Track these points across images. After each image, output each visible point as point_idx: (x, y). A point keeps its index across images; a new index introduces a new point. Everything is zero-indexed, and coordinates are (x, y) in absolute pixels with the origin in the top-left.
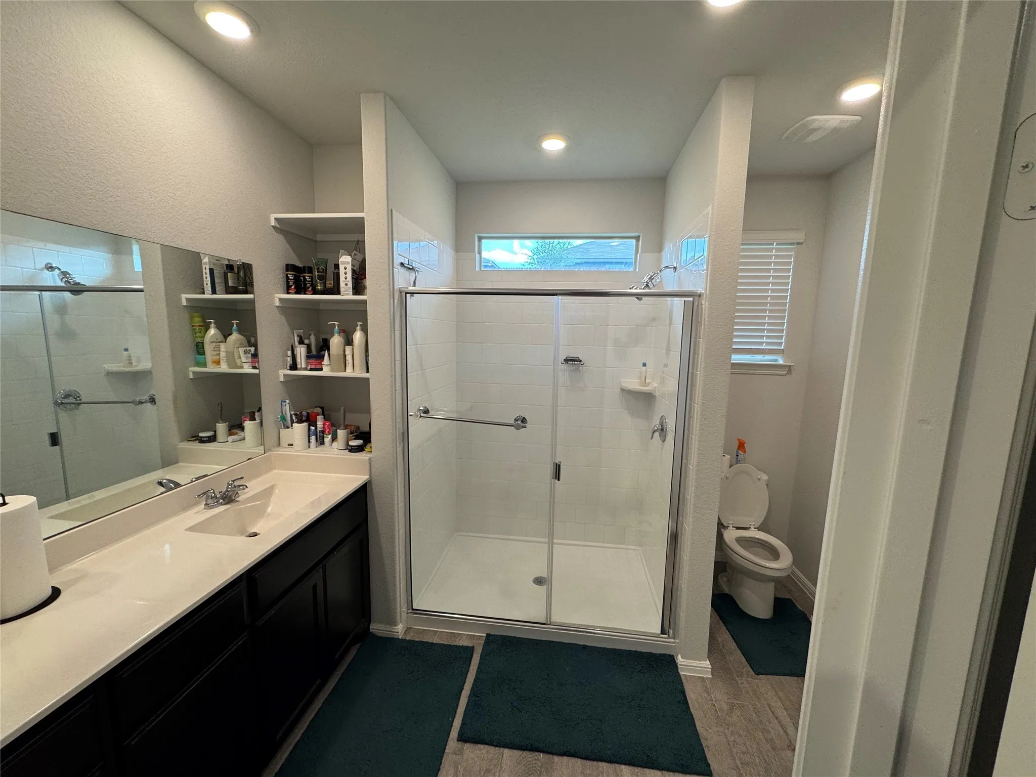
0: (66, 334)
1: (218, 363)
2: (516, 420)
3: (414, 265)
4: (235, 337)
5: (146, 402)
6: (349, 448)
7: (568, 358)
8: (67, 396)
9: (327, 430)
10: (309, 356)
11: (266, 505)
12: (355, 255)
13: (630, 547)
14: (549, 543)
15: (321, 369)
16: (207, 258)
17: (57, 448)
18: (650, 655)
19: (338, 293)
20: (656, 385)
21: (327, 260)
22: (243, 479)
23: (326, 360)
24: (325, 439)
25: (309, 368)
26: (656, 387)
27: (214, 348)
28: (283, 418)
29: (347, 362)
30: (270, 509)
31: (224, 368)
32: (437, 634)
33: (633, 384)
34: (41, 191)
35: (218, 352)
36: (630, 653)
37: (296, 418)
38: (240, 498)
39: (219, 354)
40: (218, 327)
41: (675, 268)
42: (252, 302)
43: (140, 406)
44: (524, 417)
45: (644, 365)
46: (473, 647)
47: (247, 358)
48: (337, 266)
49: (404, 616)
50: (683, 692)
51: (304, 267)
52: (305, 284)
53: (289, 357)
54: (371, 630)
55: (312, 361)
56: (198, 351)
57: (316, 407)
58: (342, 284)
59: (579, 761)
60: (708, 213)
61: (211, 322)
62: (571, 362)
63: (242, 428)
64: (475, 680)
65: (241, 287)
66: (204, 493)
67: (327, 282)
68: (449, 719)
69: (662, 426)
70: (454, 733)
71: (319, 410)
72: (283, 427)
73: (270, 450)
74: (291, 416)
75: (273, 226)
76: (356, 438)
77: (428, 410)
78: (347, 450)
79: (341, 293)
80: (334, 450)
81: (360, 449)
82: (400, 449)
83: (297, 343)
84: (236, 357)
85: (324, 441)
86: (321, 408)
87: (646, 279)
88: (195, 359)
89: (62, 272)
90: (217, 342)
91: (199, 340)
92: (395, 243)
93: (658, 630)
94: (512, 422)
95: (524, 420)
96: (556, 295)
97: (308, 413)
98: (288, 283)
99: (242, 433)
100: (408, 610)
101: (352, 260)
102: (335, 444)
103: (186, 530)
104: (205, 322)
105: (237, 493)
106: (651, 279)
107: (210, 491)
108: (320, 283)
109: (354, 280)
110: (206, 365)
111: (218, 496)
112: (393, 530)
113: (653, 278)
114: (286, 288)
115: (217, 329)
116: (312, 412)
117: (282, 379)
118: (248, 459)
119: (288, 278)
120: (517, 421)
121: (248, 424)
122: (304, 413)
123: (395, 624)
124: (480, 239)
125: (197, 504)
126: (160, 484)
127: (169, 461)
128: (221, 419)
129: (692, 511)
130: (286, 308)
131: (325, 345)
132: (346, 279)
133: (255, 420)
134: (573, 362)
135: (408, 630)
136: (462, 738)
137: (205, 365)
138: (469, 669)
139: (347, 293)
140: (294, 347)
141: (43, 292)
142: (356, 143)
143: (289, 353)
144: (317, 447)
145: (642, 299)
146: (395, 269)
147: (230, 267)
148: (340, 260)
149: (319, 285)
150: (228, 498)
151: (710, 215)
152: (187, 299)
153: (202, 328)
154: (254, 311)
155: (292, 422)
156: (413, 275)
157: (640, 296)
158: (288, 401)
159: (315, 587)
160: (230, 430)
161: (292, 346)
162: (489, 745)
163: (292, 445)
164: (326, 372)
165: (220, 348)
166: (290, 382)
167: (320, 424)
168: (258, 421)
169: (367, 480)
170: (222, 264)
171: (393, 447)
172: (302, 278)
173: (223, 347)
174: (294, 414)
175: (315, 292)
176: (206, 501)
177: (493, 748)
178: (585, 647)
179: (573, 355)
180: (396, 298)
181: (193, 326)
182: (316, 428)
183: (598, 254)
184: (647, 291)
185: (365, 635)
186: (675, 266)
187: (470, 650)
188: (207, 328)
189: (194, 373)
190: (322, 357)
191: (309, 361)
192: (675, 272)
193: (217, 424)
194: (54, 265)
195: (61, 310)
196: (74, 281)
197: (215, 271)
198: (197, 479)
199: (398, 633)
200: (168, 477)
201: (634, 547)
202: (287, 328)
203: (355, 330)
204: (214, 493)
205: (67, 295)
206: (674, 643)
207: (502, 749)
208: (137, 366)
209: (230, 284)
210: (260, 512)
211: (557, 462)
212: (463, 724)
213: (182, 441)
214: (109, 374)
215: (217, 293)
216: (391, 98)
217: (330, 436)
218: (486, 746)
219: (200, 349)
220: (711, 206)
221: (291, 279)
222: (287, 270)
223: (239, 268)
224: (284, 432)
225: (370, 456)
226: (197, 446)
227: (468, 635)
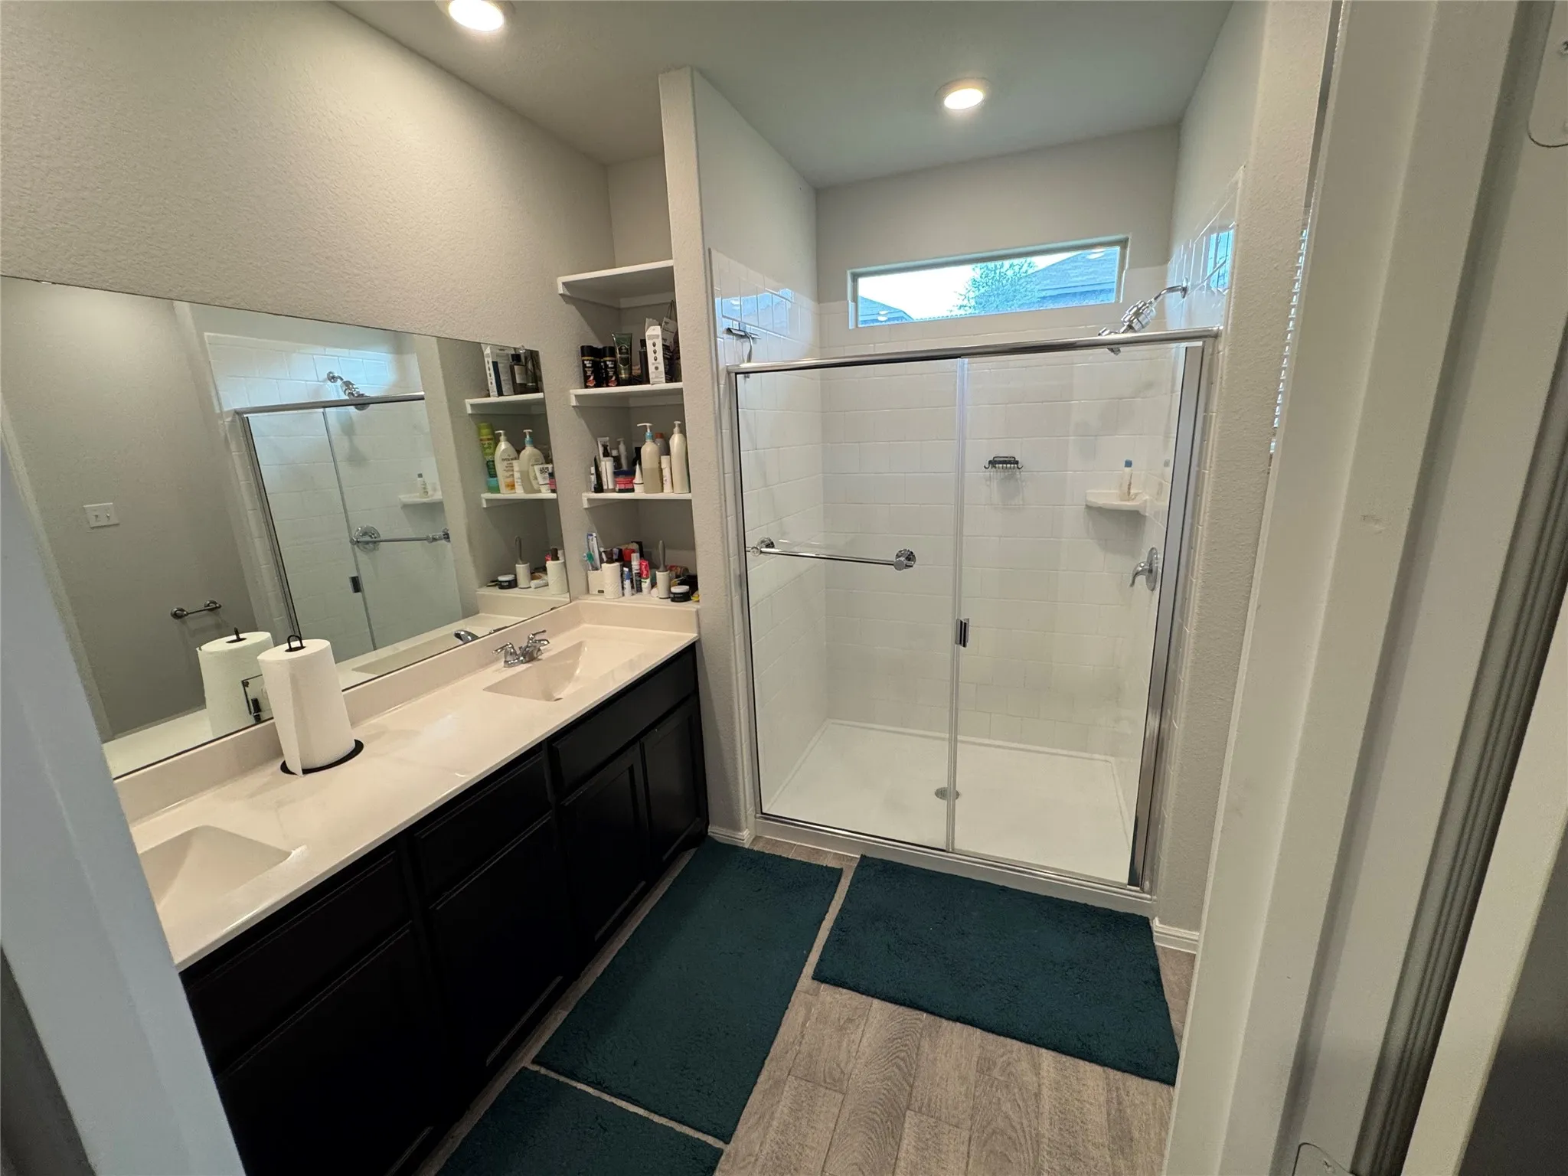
0: (356, 459)
1: (512, 486)
2: (898, 556)
3: (748, 331)
4: (529, 451)
5: (440, 539)
6: (672, 596)
7: (996, 459)
8: (365, 534)
9: (645, 573)
10: (618, 472)
11: (574, 666)
12: (666, 323)
13: (1097, 756)
14: (950, 740)
15: (632, 490)
16: (488, 348)
17: (359, 593)
18: (1110, 913)
19: (648, 382)
20: (1147, 497)
21: (631, 334)
22: (545, 634)
23: (638, 479)
24: (643, 584)
25: (617, 489)
26: (1146, 501)
27: (507, 467)
28: (590, 557)
29: (664, 479)
30: (578, 672)
31: (519, 493)
32: (795, 848)
33: (1108, 496)
34: (298, 285)
35: (511, 473)
36: (1074, 906)
37: (606, 556)
38: (543, 656)
39: (513, 475)
40: (508, 440)
41: (1185, 290)
42: (542, 403)
43: (434, 543)
44: (912, 553)
45: (1128, 464)
46: (841, 870)
47: (544, 478)
48: (643, 343)
49: (751, 819)
50: (1156, 971)
51: (604, 348)
52: (607, 373)
53: (592, 474)
54: (709, 834)
55: (621, 478)
56: (489, 472)
57: (632, 542)
58: (651, 369)
59: (979, 1032)
60: (1237, 183)
61: (500, 434)
62: (1001, 465)
63: (544, 570)
64: (840, 910)
65: (530, 384)
66: (502, 648)
67: (633, 367)
68: (803, 952)
69: (1151, 564)
70: (809, 969)
71: (635, 546)
72: (590, 568)
73: (577, 598)
74: (600, 555)
75: (561, 295)
76: (681, 583)
77: (772, 543)
78: (669, 600)
79: (651, 380)
80: (654, 598)
81: (685, 597)
82: (736, 599)
83: (601, 456)
84: (532, 478)
85: (641, 588)
86: (637, 543)
87: (1127, 316)
88: (487, 483)
89: (344, 383)
90: (509, 460)
91: (489, 458)
92: (717, 300)
93: (1124, 878)
94: (893, 558)
95: (910, 557)
96: (960, 357)
97: (620, 551)
98: (585, 372)
99: (545, 577)
100: (756, 813)
101: (662, 332)
102: (654, 590)
103: (484, 690)
104: (493, 434)
105: (539, 650)
106: (1137, 314)
107: (507, 645)
108: (625, 369)
109: (667, 361)
110: (499, 490)
111: (518, 652)
112: (731, 707)
113: (1142, 313)
114: (583, 381)
115: (507, 443)
116: (627, 549)
117: (586, 505)
118: (552, 609)
119: (584, 366)
120: (900, 557)
121: (550, 564)
122: (616, 550)
123: (738, 829)
124: (855, 277)
125: (497, 660)
126: (458, 636)
127: (470, 610)
128: (521, 559)
129: (1185, 701)
130: (585, 407)
131: (636, 458)
132: (656, 360)
133: (558, 559)
134: (1005, 465)
135: (756, 839)
136: (819, 976)
137: (497, 490)
138: (833, 896)
139: (658, 382)
140: (598, 462)
141: (327, 409)
142: (656, 154)
143: (593, 470)
144: (633, 594)
145: (1119, 350)
146: (718, 339)
147: (516, 358)
148: (647, 334)
149: (623, 371)
150: (529, 655)
151: (1240, 185)
152: (472, 405)
153: (490, 442)
154: (546, 414)
155: (602, 561)
156: (746, 345)
157: (1116, 346)
158: (594, 535)
159: (631, 770)
160: (532, 573)
161: (595, 459)
162: (854, 990)
163: (602, 592)
164: (639, 493)
165: (512, 467)
166: (595, 508)
167: (635, 564)
168: (561, 560)
169: (695, 638)
170: (508, 355)
171: (726, 595)
172: (602, 364)
173: (515, 463)
174: (604, 552)
175: (619, 383)
176: (505, 658)
177: (859, 995)
178: (1004, 889)
179: (1004, 453)
180: (722, 382)
181: (481, 440)
182: (631, 570)
183: (1084, 278)
184: (1130, 335)
185: (700, 838)
186: (1184, 286)
187: (837, 874)
188: (497, 442)
189: (487, 500)
190: (633, 473)
191: (617, 480)
192: (1184, 297)
193: (517, 565)
194: (336, 375)
195: (349, 429)
196: (358, 392)
197: (499, 365)
198: (495, 631)
199: (743, 840)
200: (468, 630)
201: (1103, 757)
202: (589, 436)
203: (672, 433)
204: (513, 647)
205: (352, 409)
206: (1151, 900)
207: (870, 998)
208: (432, 496)
209: (518, 381)
210: (568, 675)
211: (962, 619)
212: (821, 960)
213: (481, 587)
214: (406, 506)
215: (505, 394)
216: (701, 72)
217: (648, 581)
218: (851, 992)
219: (491, 470)
220: (1243, 167)
221: (589, 367)
222: (583, 355)
223: (526, 358)
224: (592, 574)
225: (699, 607)
226: (496, 592)
227: (836, 853)
